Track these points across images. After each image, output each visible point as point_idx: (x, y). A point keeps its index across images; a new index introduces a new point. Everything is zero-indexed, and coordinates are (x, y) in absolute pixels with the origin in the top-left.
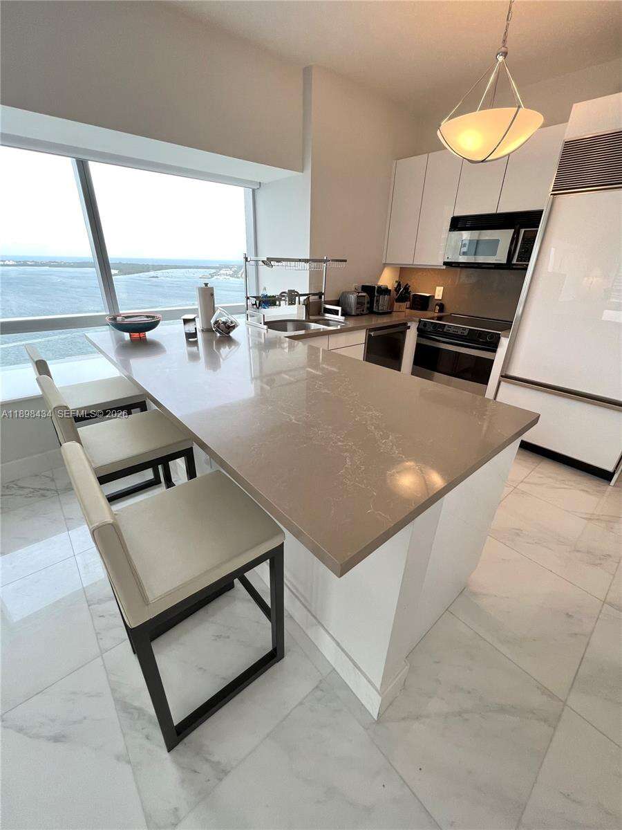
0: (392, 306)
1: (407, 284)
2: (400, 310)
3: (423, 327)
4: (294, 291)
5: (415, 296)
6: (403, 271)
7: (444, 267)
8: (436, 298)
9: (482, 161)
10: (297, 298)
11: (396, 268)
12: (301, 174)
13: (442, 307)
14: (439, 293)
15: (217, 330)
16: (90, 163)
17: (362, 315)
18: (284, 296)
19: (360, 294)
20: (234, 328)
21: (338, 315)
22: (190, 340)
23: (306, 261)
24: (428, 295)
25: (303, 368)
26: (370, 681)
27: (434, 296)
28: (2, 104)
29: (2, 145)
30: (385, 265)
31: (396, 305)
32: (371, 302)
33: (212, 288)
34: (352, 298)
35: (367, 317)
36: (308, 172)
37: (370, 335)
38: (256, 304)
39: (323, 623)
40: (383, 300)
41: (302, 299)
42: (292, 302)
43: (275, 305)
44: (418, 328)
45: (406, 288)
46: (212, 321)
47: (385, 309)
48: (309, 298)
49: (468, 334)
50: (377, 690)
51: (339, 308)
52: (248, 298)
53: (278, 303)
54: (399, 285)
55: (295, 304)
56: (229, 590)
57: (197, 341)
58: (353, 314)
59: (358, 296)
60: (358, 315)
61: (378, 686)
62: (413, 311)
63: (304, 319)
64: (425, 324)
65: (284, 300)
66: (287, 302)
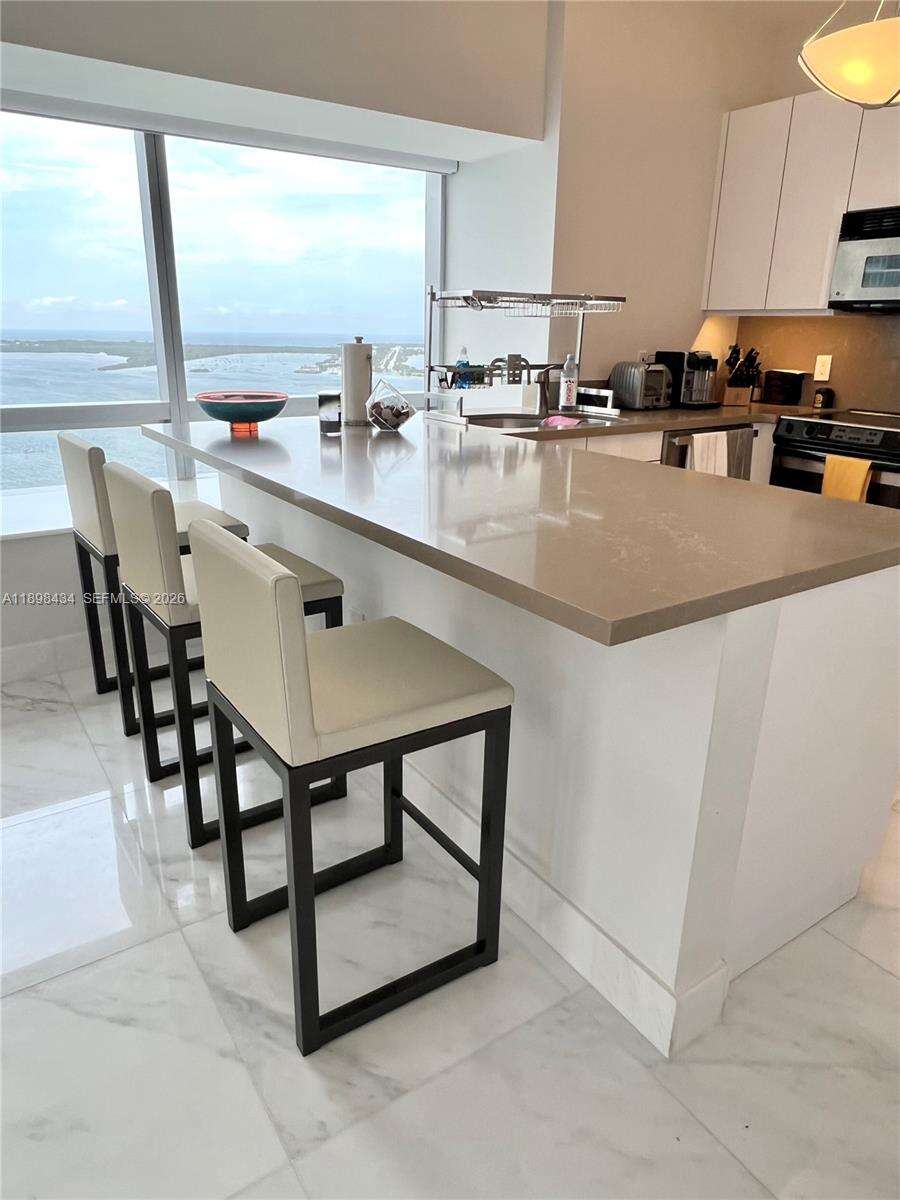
0: (720, 394)
1: (753, 350)
2: (738, 403)
3: (785, 434)
4: (518, 357)
5: (771, 375)
6: (746, 324)
7: (831, 313)
8: (817, 378)
9: (887, 104)
10: (525, 372)
11: (732, 318)
12: (541, 143)
13: (829, 397)
14: (822, 369)
15: (377, 421)
16: (167, 138)
17: (655, 409)
18: (499, 368)
19: (653, 368)
20: (408, 417)
21: (605, 406)
22: (329, 434)
23: (543, 299)
24: (798, 372)
25: (533, 512)
26: (654, 977)
27: (812, 375)
28: (3, 40)
29: (3, 110)
30: (706, 314)
31: (731, 393)
32: (675, 385)
33: (369, 347)
34: (637, 375)
35: (666, 414)
36: (554, 136)
37: (671, 445)
38: (446, 380)
39: (571, 899)
40: (702, 382)
41: (535, 373)
42: (515, 380)
43: (481, 381)
44: (774, 436)
45: (751, 358)
46: (369, 404)
47: (706, 399)
48: (548, 371)
49: (882, 442)
50: (669, 990)
51: (608, 393)
52: (431, 369)
53: (486, 380)
54: (735, 351)
55: (519, 382)
56: (392, 863)
57: (339, 437)
58: (637, 406)
59: (648, 372)
60: (646, 409)
61: (671, 983)
62: (764, 405)
63: (537, 413)
64: (790, 425)
65: (499, 375)
66: (506, 379)
